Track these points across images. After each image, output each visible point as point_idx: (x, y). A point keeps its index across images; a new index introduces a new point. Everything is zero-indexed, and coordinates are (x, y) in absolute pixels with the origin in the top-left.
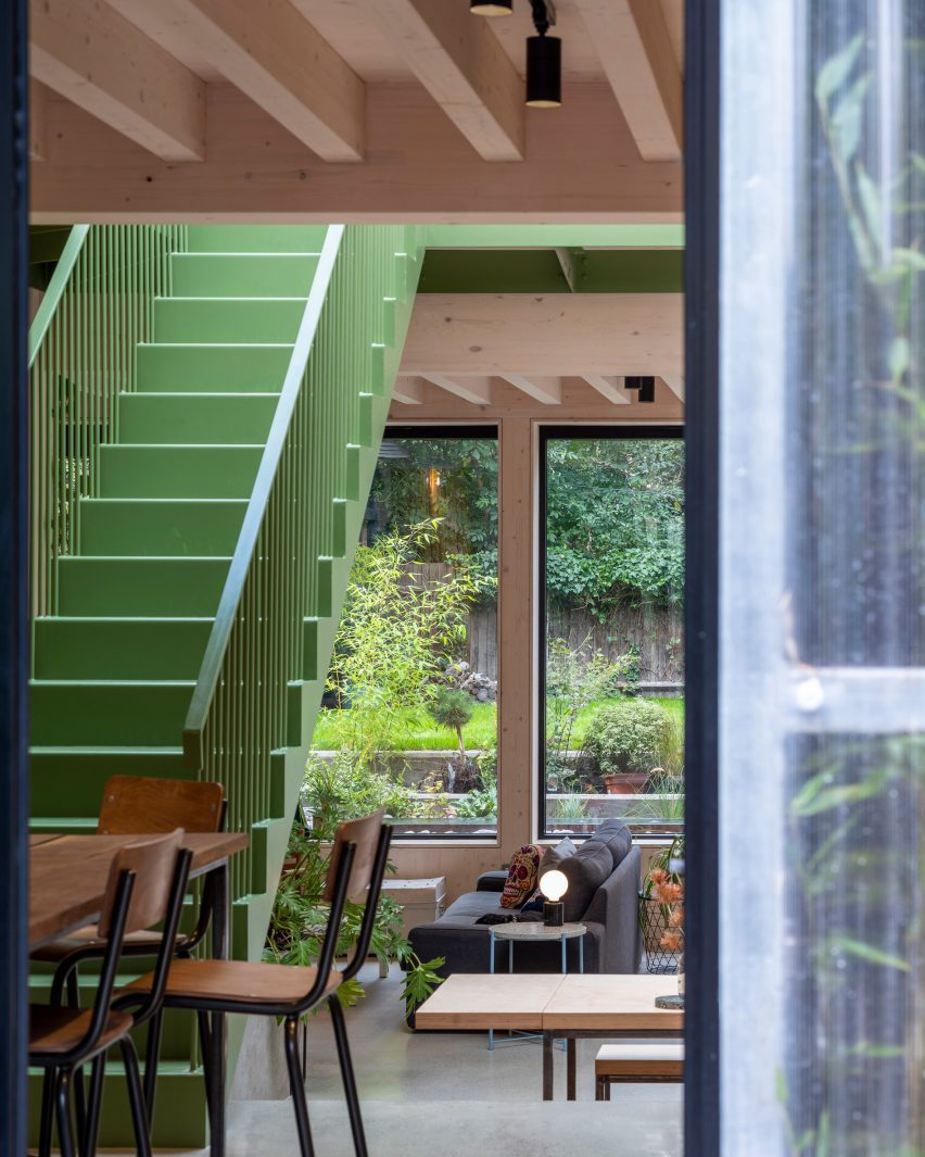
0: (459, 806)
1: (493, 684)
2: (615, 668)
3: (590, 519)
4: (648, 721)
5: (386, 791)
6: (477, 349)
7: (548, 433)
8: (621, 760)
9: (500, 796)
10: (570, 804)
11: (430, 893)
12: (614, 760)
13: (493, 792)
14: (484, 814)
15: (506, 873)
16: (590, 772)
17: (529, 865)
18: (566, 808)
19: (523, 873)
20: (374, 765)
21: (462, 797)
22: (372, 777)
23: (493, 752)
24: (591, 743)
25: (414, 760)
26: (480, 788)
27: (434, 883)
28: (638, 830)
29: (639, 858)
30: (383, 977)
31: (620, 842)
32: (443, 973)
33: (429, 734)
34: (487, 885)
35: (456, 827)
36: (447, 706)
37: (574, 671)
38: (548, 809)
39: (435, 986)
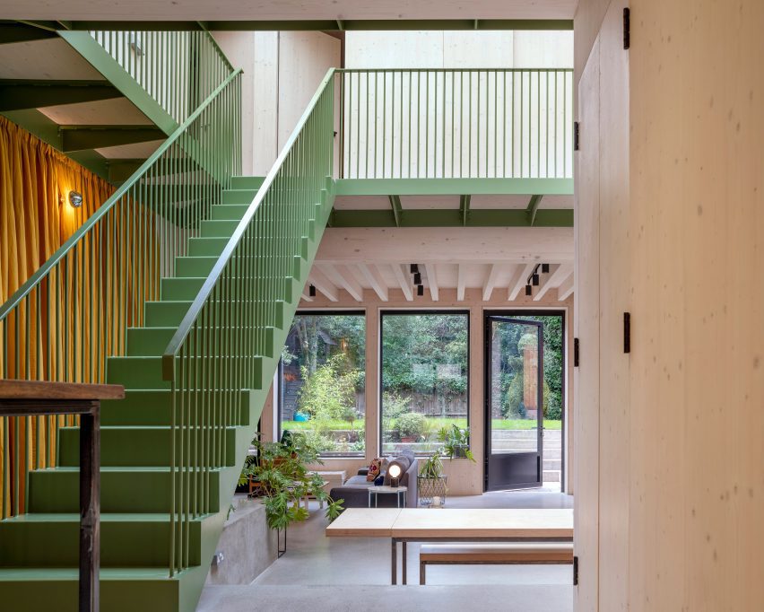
0: (351, 447)
1: (364, 414)
2: (404, 402)
3: (393, 364)
4: (416, 419)
5: (326, 442)
6: (358, 251)
7: (383, 313)
8: (407, 432)
9: (366, 444)
10: (390, 446)
11: (340, 476)
12: (405, 432)
13: (363, 442)
14: (360, 449)
15: (368, 469)
16: (396, 436)
17: (377, 465)
18: (389, 447)
19: (375, 468)
20: (322, 434)
21: (353, 444)
22: (322, 437)
23: (363, 430)
24: (397, 427)
25: (336, 433)
26: (359, 441)
27: (341, 473)
28: (416, 455)
29: (417, 464)
30: (321, 508)
31: (411, 456)
32: (345, 506)
33: (343, 425)
34: (362, 473)
35: (350, 453)
36: (347, 414)
37: (391, 403)
38: (383, 448)
39: (341, 512)
